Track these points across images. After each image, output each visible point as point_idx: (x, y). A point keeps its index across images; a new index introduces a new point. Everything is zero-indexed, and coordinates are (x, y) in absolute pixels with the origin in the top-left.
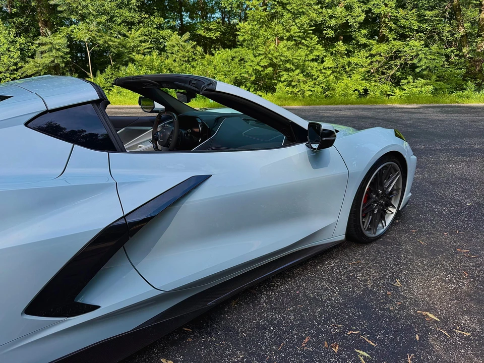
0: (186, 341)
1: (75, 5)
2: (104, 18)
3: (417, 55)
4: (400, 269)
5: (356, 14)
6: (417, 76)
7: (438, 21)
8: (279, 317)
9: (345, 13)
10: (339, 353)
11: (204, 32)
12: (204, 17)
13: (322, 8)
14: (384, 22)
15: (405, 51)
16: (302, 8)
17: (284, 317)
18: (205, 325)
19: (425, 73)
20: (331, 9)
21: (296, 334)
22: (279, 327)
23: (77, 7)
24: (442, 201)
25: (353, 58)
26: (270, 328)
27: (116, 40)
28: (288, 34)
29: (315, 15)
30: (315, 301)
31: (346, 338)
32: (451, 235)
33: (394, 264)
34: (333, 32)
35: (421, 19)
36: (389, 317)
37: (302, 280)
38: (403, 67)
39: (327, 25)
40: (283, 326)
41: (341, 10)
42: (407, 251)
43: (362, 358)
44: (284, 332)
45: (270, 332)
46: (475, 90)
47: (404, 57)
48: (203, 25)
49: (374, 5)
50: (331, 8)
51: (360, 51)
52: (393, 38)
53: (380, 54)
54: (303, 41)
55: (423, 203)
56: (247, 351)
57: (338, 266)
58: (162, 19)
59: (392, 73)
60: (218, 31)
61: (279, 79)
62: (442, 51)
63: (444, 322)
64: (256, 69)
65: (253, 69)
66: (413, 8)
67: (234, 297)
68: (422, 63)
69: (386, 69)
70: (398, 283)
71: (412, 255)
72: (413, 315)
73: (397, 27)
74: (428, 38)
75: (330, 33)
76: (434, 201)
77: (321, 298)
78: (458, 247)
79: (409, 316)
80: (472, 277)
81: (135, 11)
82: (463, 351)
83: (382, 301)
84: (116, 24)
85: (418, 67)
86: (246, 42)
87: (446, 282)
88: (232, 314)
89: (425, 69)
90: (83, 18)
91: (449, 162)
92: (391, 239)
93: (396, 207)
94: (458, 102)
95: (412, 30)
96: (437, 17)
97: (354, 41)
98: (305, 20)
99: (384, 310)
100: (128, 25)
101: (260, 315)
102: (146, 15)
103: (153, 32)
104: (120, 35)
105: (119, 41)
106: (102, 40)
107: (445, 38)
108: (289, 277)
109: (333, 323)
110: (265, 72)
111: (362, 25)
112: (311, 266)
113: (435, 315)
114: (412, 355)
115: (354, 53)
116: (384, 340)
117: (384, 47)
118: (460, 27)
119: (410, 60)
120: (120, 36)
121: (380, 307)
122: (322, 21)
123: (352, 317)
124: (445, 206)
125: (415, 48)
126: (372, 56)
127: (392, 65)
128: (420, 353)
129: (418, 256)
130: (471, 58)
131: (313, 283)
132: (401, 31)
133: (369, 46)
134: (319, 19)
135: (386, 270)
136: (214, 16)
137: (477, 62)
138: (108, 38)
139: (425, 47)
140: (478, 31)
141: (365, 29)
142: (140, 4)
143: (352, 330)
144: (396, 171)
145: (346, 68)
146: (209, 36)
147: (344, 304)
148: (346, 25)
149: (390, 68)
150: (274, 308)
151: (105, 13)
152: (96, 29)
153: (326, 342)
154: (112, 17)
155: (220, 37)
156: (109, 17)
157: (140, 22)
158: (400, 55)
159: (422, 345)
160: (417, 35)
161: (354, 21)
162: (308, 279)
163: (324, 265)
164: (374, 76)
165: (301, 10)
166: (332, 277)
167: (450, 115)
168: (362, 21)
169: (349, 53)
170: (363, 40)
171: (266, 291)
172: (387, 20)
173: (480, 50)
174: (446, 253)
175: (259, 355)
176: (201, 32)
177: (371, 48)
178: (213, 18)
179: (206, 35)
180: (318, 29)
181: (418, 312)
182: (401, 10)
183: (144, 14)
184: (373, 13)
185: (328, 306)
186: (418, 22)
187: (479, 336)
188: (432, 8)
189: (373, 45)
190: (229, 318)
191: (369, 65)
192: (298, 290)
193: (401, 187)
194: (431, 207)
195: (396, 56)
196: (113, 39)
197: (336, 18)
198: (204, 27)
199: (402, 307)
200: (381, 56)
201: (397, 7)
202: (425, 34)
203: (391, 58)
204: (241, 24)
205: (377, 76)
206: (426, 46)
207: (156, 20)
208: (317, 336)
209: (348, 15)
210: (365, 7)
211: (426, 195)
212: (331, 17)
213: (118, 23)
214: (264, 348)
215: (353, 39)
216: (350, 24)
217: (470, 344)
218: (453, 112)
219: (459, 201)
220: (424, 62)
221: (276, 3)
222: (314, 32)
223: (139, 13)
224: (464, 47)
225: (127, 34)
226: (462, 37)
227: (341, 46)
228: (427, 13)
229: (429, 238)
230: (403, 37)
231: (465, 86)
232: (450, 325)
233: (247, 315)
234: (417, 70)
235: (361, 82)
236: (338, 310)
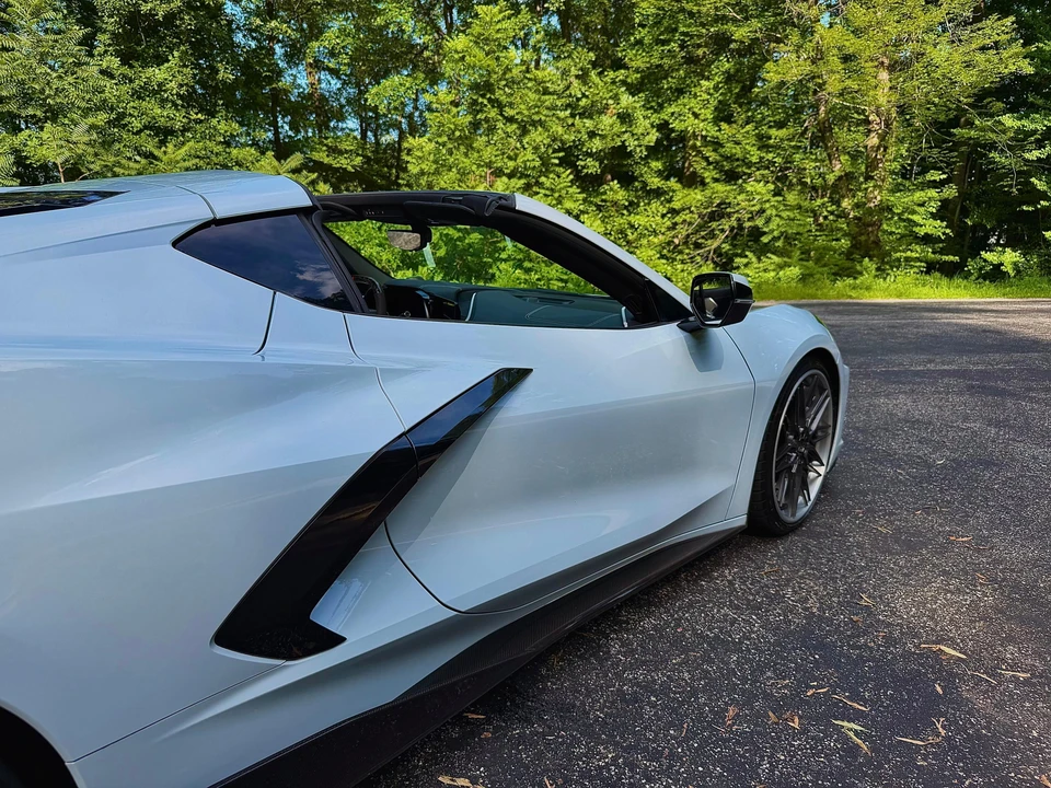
0: (480, 739)
1: (36, 87)
2: (101, 118)
3: (762, 211)
4: (860, 577)
5: (640, 131)
6: (763, 251)
7: (793, 147)
8: (660, 677)
9: (618, 128)
10: (804, 731)
11: (328, 156)
12: (322, 126)
13: (573, 116)
14: (694, 147)
15: (738, 204)
16: (537, 113)
17: (668, 677)
18: (508, 704)
19: (779, 244)
20: (592, 118)
21: (705, 704)
22: (665, 694)
23: (42, 91)
24: (889, 458)
25: (638, 217)
26: (649, 698)
27: (132, 164)
28: (511, 164)
29: (560, 130)
30: (721, 644)
31: (807, 703)
32: (929, 514)
33: (845, 570)
34: (597, 164)
35: (763, 142)
36: (873, 659)
37: (680, 608)
38: (736, 234)
39: (584, 150)
40: (675, 693)
41: (611, 121)
42: (860, 546)
43: (851, 734)
44: (681, 704)
45: (653, 706)
46: (876, 276)
47: (736, 215)
48: (325, 142)
49: (673, 114)
50: (590, 117)
51: (649, 204)
52: (713, 178)
53: (689, 208)
54: (543, 179)
55: (858, 463)
56: (617, 744)
57: (741, 578)
58: (235, 125)
59: (715, 245)
60: (358, 155)
61: (497, 255)
62: (806, 204)
63: (974, 658)
64: (447, 235)
65: (441, 234)
66: (747, 123)
67: (553, 648)
68: (772, 226)
69: (703, 237)
70: (866, 601)
71: (872, 552)
72: (914, 653)
73: (718, 158)
74: (778, 179)
75: (592, 167)
76: (876, 459)
77: (730, 636)
78: (950, 533)
79: (907, 655)
80: (995, 581)
81: (175, 105)
82: (1027, 705)
83: (849, 633)
84: (129, 131)
85: (765, 233)
86: (425, 178)
87: (953, 593)
88: (559, 679)
89: (779, 238)
90: (54, 114)
91: (877, 394)
92: (821, 527)
93: (825, 463)
94: (850, 297)
95: (749, 165)
96: (790, 140)
97: (637, 184)
98: (540, 138)
99: (860, 648)
100: (157, 135)
101: (618, 676)
102: (200, 115)
103: (215, 150)
104: (140, 155)
105: (137, 166)
106: (99, 163)
107: (809, 180)
108: (650, 604)
109: (769, 678)
110: (467, 241)
111: (654, 151)
112: (688, 582)
113: (955, 649)
114: (942, 720)
115: (639, 206)
116: (879, 699)
117: (696, 196)
118: (834, 162)
119: (749, 220)
120: (138, 158)
121: (849, 644)
122: (574, 141)
123: (802, 665)
124: (900, 467)
125: (758, 197)
126: (674, 212)
127: (713, 230)
128: (954, 715)
129: (884, 553)
130: (859, 219)
131: (703, 611)
132: (727, 166)
133: (665, 193)
134: (570, 137)
135: (834, 580)
136: (344, 125)
137: (869, 225)
138: (113, 159)
139: (774, 196)
140: (866, 169)
141: (657, 160)
142: (187, 91)
143: (813, 687)
144: (822, 390)
145: (626, 235)
146: (338, 165)
147: (777, 643)
148: (621, 152)
149: (712, 235)
150: (644, 663)
151: (103, 106)
152: (86, 139)
153: (771, 714)
154: (122, 116)
155: (361, 167)
156: (113, 116)
157: (185, 130)
158: (728, 210)
159: (951, 701)
160: (758, 173)
161: (636, 143)
162: (691, 605)
163: (712, 579)
164: (681, 252)
165: (536, 118)
166: (737, 598)
167: (846, 318)
168: (652, 144)
169: (632, 207)
170: (655, 182)
171: (615, 631)
172: (699, 144)
173: (872, 205)
174: (931, 544)
175: (646, 749)
176: (321, 156)
177: (672, 197)
178: (343, 129)
179: (332, 162)
180: (569, 157)
181: (923, 646)
182: (724, 126)
183: (197, 114)
184: (673, 130)
185: (748, 650)
186: (758, 149)
187: (1047, 678)
188: (780, 125)
189: (674, 191)
190: (557, 686)
191: (669, 229)
192: (678, 626)
193: (831, 423)
194: (874, 469)
195: (720, 212)
196: (124, 161)
197: (603, 137)
198: (326, 145)
199: (890, 641)
200: (692, 212)
201: (716, 121)
202: (772, 172)
203: (713, 217)
204: (411, 142)
205: (687, 251)
206: (777, 193)
207: (222, 127)
208: (749, 703)
209: (624, 132)
210: (655, 118)
211: (857, 450)
212: (592, 135)
213: (135, 130)
214: (651, 736)
215: (636, 179)
216: (629, 150)
217: (1035, 692)
218: (849, 313)
219: (919, 457)
220: (775, 223)
221: (485, 102)
222: (563, 162)
223: (184, 110)
224: (843, 197)
225: (156, 153)
226: (840, 178)
227: (615, 191)
228: (773, 132)
229: (892, 523)
230: (731, 177)
231: (859, 268)
232: (990, 664)
233: (592, 679)
234: (765, 239)
235: (657, 261)
236: (771, 655)
